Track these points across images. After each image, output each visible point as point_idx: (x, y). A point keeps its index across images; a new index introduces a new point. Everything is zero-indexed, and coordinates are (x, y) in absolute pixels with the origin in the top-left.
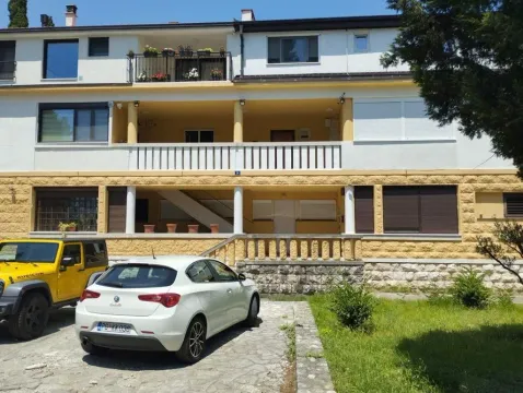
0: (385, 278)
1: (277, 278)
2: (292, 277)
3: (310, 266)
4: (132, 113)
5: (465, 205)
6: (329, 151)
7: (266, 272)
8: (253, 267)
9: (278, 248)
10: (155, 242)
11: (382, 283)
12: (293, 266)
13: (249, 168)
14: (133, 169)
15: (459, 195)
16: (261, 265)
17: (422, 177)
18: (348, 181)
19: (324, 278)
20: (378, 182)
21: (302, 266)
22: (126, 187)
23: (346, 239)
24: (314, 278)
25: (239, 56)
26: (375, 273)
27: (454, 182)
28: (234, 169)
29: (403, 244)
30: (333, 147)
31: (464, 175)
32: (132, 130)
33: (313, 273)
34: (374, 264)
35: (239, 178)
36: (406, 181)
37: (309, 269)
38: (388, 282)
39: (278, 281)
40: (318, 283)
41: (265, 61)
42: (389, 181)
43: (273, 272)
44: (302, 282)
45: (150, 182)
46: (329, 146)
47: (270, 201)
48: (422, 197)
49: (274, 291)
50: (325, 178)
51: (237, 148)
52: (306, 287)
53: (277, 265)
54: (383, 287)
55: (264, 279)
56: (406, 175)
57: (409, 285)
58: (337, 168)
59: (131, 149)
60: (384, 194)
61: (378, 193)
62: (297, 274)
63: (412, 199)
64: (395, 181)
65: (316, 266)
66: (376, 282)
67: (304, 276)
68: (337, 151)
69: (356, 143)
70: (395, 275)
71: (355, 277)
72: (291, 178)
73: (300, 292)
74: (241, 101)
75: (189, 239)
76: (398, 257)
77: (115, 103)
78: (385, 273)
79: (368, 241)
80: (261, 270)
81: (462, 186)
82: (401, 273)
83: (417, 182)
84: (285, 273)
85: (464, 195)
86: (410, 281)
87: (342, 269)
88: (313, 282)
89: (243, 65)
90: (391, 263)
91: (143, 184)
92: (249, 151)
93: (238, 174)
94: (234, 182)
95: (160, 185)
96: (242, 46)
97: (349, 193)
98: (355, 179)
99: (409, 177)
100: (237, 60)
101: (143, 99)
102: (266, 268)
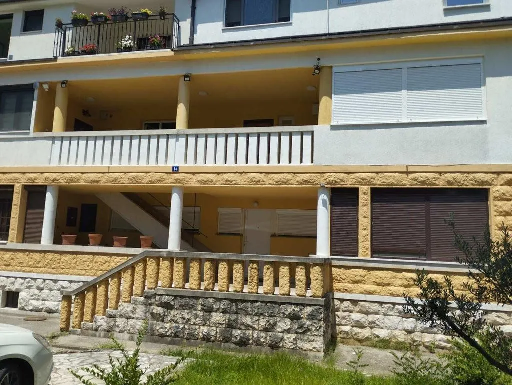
0: (373, 325)
1: (196, 316)
2: (217, 317)
3: (243, 301)
4: (61, 96)
5: (500, 219)
6: (296, 139)
7: (182, 307)
8: (165, 299)
9: (201, 273)
10: (71, 257)
11: (366, 332)
12: (220, 300)
13: (191, 163)
14: (55, 164)
15: (492, 203)
16: (176, 297)
17: (432, 175)
18: (321, 180)
19: (263, 322)
20: (364, 182)
21: (232, 301)
22: (46, 187)
23: (315, 265)
24: (248, 320)
25: (189, 21)
26: (356, 316)
27: (483, 183)
28: (171, 164)
29: (400, 275)
30: (302, 134)
31: (499, 173)
32: (58, 116)
33: (247, 313)
34: (355, 302)
35: (176, 176)
36: (407, 182)
37: (242, 305)
38: (377, 331)
39: (198, 321)
40: (254, 329)
41: (220, 25)
42: (380, 181)
43: (192, 307)
44: (231, 326)
45: (72, 180)
46: (297, 133)
47: (239, 210)
48: (432, 204)
49: (191, 336)
50: (289, 176)
51: (177, 136)
52: (237, 332)
53: (198, 298)
54: (368, 339)
55: (179, 316)
56: (408, 173)
57: (408, 338)
58: (307, 162)
59: (53, 139)
60: (373, 200)
61: (365, 198)
62: (225, 312)
63: (417, 208)
64: (391, 181)
65: (253, 302)
66: (357, 330)
67: (234, 317)
68: (307, 139)
69: (334, 128)
70: (388, 321)
71: (308, 322)
72: (245, 176)
73: (227, 339)
74: (186, 76)
75: (111, 255)
76: (392, 295)
77: (41, 84)
78: (371, 317)
79: (347, 268)
80: (176, 303)
81: (496, 190)
82: (396, 319)
83: (423, 183)
84: (209, 310)
85: (500, 203)
86: (410, 332)
87: (290, 309)
88: (248, 326)
89: (193, 31)
90: (381, 303)
91: (63, 182)
92: (192, 140)
93: (176, 170)
94: (170, 180)
95: (82, 183)
96: (194, 8)
97: (323, 198)
98: (332, 177)
99: (411, 176)
100: (186, 25)
101: (72, 78)
102: (183, 301)
